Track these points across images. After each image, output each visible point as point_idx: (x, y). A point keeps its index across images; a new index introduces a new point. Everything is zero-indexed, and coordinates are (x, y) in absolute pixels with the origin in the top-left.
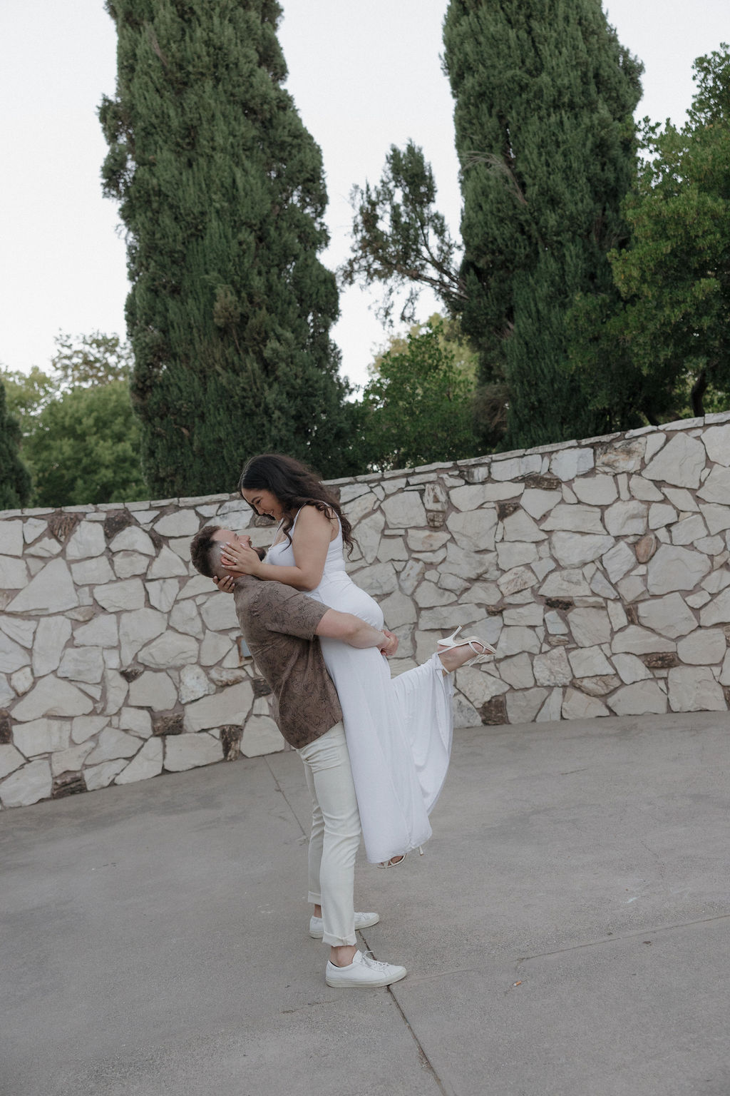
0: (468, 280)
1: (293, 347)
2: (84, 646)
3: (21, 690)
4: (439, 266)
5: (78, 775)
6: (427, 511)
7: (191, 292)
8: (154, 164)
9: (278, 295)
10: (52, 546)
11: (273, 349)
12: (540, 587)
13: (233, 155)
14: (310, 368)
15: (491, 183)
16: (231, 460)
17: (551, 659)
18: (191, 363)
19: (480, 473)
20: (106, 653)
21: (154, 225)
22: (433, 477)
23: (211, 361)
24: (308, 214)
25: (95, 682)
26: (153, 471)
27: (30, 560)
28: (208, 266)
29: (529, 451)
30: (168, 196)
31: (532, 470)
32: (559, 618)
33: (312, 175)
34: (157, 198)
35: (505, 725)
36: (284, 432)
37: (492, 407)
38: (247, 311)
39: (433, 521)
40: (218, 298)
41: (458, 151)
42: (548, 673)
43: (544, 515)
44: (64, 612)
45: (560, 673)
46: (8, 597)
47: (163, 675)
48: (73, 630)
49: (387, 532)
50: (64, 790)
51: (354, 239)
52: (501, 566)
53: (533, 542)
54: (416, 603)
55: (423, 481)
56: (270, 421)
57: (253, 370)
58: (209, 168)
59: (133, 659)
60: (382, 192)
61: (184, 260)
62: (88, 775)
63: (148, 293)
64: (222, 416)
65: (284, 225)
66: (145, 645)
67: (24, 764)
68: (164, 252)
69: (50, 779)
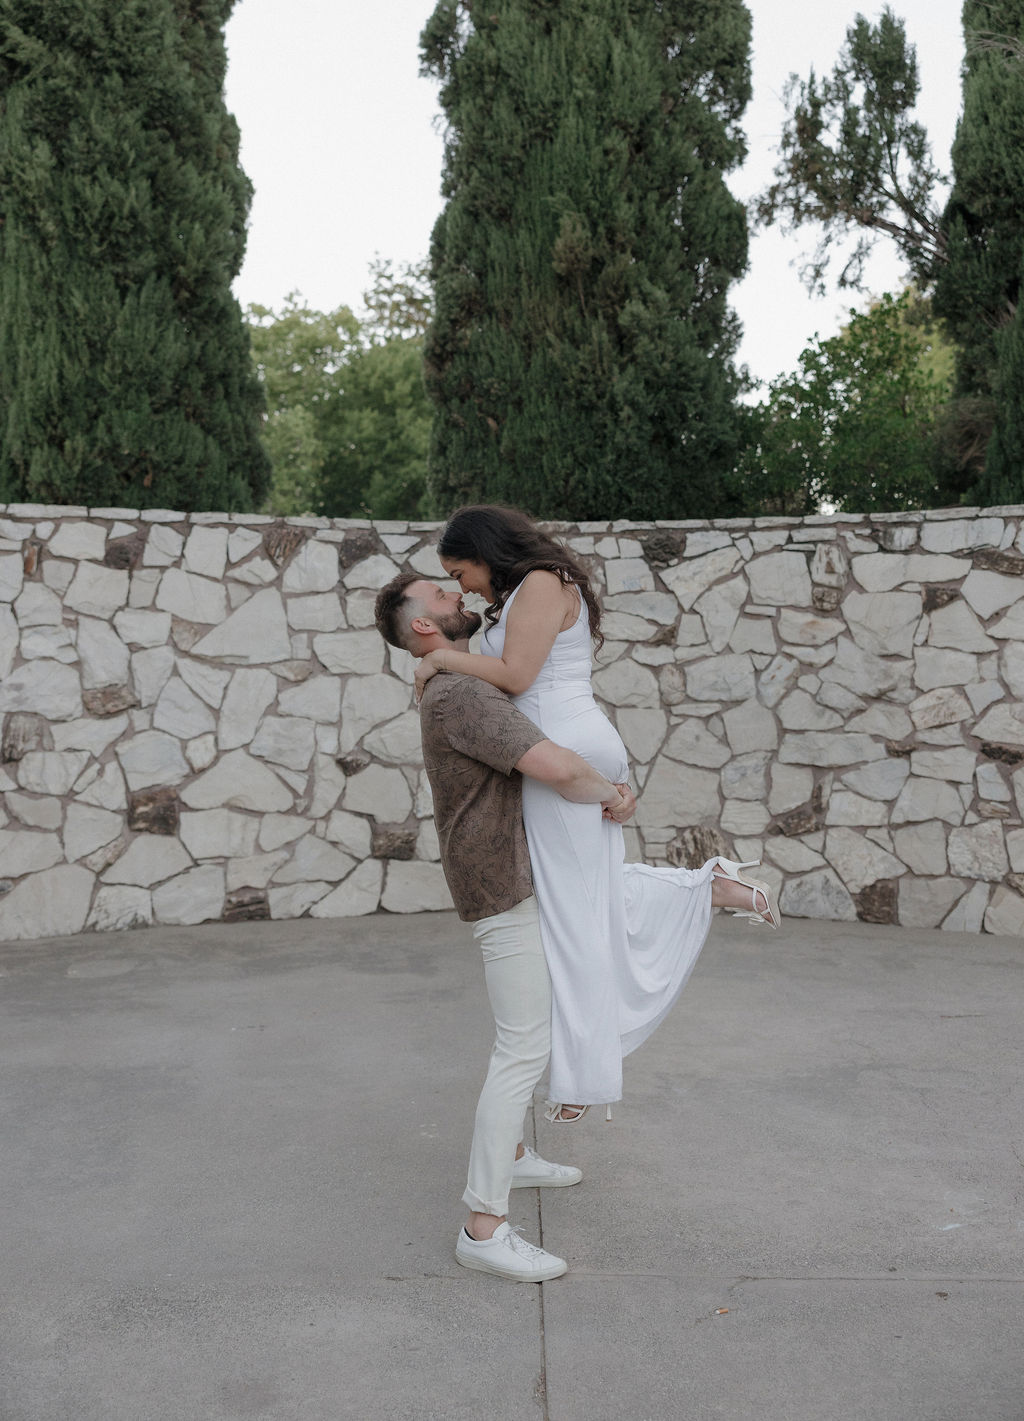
0: (951, 232)
1: (665, 313)
2: (291, 716)
3: (198, 764)
4: (907, 205)
5: (261, 894)
6: (815, 584)
7: (526, 219)
8: (495, 28)
9: (653, 233)
10: (264, 569)
11: (632, 315)
12: (975, 724)
13: (613, 19)
14: (688, 347)
15: (1009, 82)
16: (552, 472)
17: (978, 837)
18: (512, 326)
19: (904, 537)
20: (320, 730)
21: (484, 118)
22: (830, 533)
23: (541, 323)
24: (718, 113)
25: (300, 768)
26: (441, 476)
27: (231, 586)
28: (554, 183)
29: (985, 511)
30: (509, 76)
31: (985, 542)
32: (998, 775)
33: (731, 55)
34: (493, 78)
35: (892, 926)
36: (633, 439)
37: (967, 432)
38: (604, 253)
39: (821, 600)
40: (561, 232)
41: (966, 27)
42: (970, 857)
43: (997, 614)
44: (269, 664)
45: (989, 860)
46: (196, 634)
47: (396, 772)
48: (279, 691)
49: (749, 609)
50: (240, 913)
51: (781, 157)
52: (917, 683)
53: (974, 653)
54: (779, 721)
55: (814, 539)
56: (616, 421)
57: (600, 343)
58: (575, 36)
59: (357, 744)
60: (833, 87)
61: (521, 171)
62: (274, 897)
63: (465, 216)
64: (548, 407)
65: (677, 127)
66: (375, 727)
67: (191, 867)
68: (493, 158)
69: (222, 894)
